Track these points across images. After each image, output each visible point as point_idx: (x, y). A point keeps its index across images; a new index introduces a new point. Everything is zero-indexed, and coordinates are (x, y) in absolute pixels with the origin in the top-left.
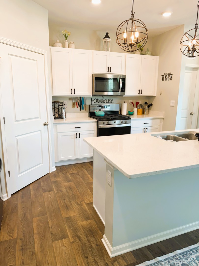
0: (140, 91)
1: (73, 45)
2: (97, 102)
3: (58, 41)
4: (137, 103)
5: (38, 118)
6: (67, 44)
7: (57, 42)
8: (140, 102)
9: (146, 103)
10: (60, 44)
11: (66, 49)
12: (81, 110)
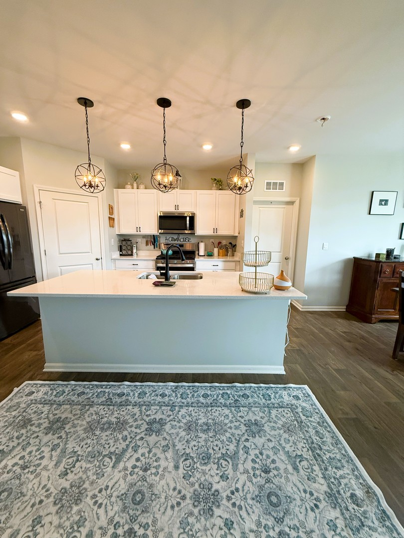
0: (216, 230)
1: (142, 186)
2: (172, 241)
3: (129, 183)
4: (220, 243)
5: (89, 252)
6: (135, 185)
7: (127, 184)
8: (224, 242)
9: (230, 243)
10: (129, 186)
11: (135, 190)
12: (154, 248)
